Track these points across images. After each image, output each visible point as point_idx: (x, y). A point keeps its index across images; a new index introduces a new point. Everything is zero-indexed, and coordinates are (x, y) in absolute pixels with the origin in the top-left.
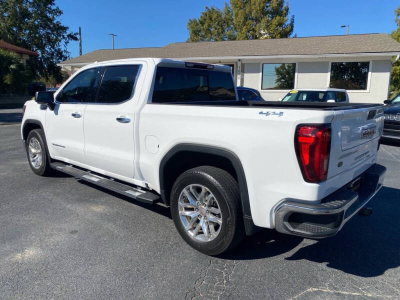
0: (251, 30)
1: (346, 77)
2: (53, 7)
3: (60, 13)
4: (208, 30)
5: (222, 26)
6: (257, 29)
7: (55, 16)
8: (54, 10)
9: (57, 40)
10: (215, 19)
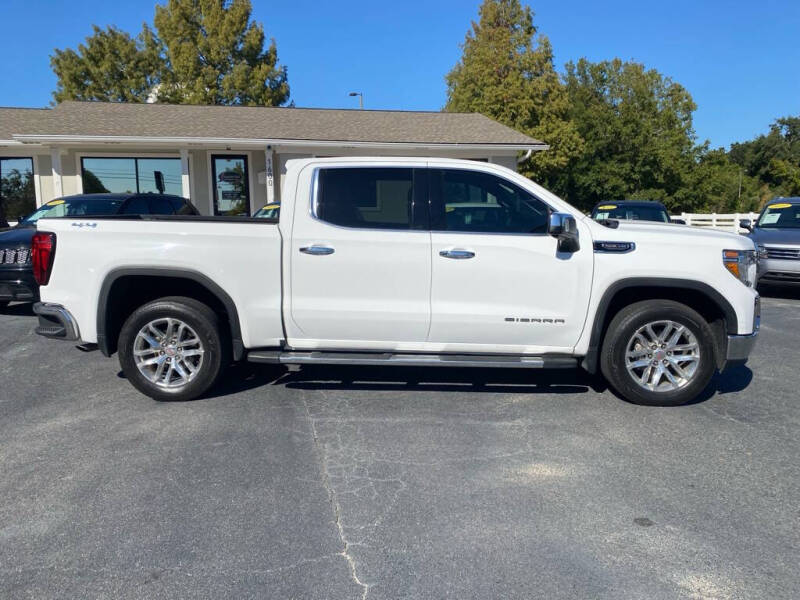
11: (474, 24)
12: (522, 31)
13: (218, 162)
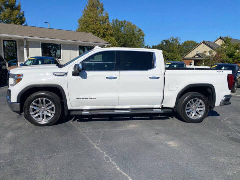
11: (86, 5)
12: (100, 10)
13: (5, 42)
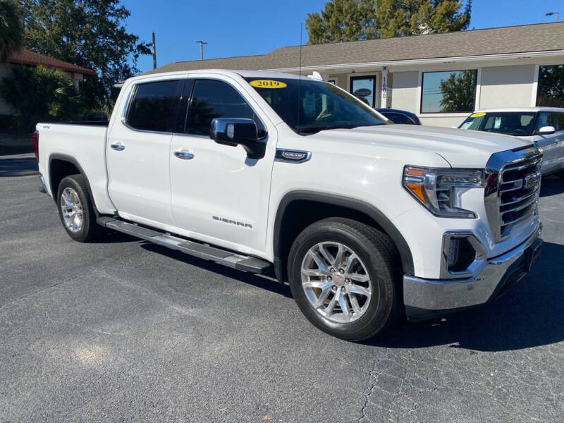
0: (402, 26)
1: (552, 92)
2: (117, 7)
3: (127, 14)
4: (337, 27)
5: (357, 21)
6: (412, 23)
7: (120, 19)
8: (118, 10)
9: (122, 52)
10: (346, 11)
